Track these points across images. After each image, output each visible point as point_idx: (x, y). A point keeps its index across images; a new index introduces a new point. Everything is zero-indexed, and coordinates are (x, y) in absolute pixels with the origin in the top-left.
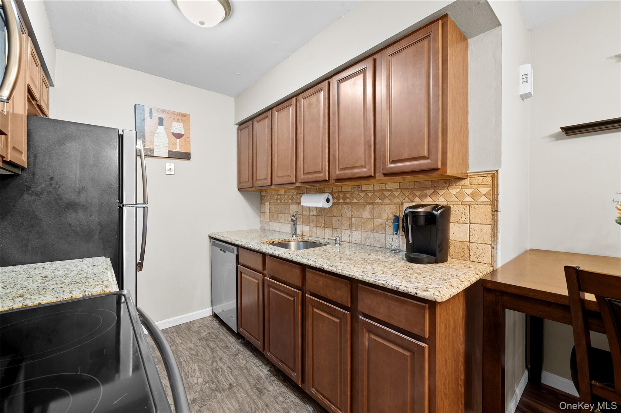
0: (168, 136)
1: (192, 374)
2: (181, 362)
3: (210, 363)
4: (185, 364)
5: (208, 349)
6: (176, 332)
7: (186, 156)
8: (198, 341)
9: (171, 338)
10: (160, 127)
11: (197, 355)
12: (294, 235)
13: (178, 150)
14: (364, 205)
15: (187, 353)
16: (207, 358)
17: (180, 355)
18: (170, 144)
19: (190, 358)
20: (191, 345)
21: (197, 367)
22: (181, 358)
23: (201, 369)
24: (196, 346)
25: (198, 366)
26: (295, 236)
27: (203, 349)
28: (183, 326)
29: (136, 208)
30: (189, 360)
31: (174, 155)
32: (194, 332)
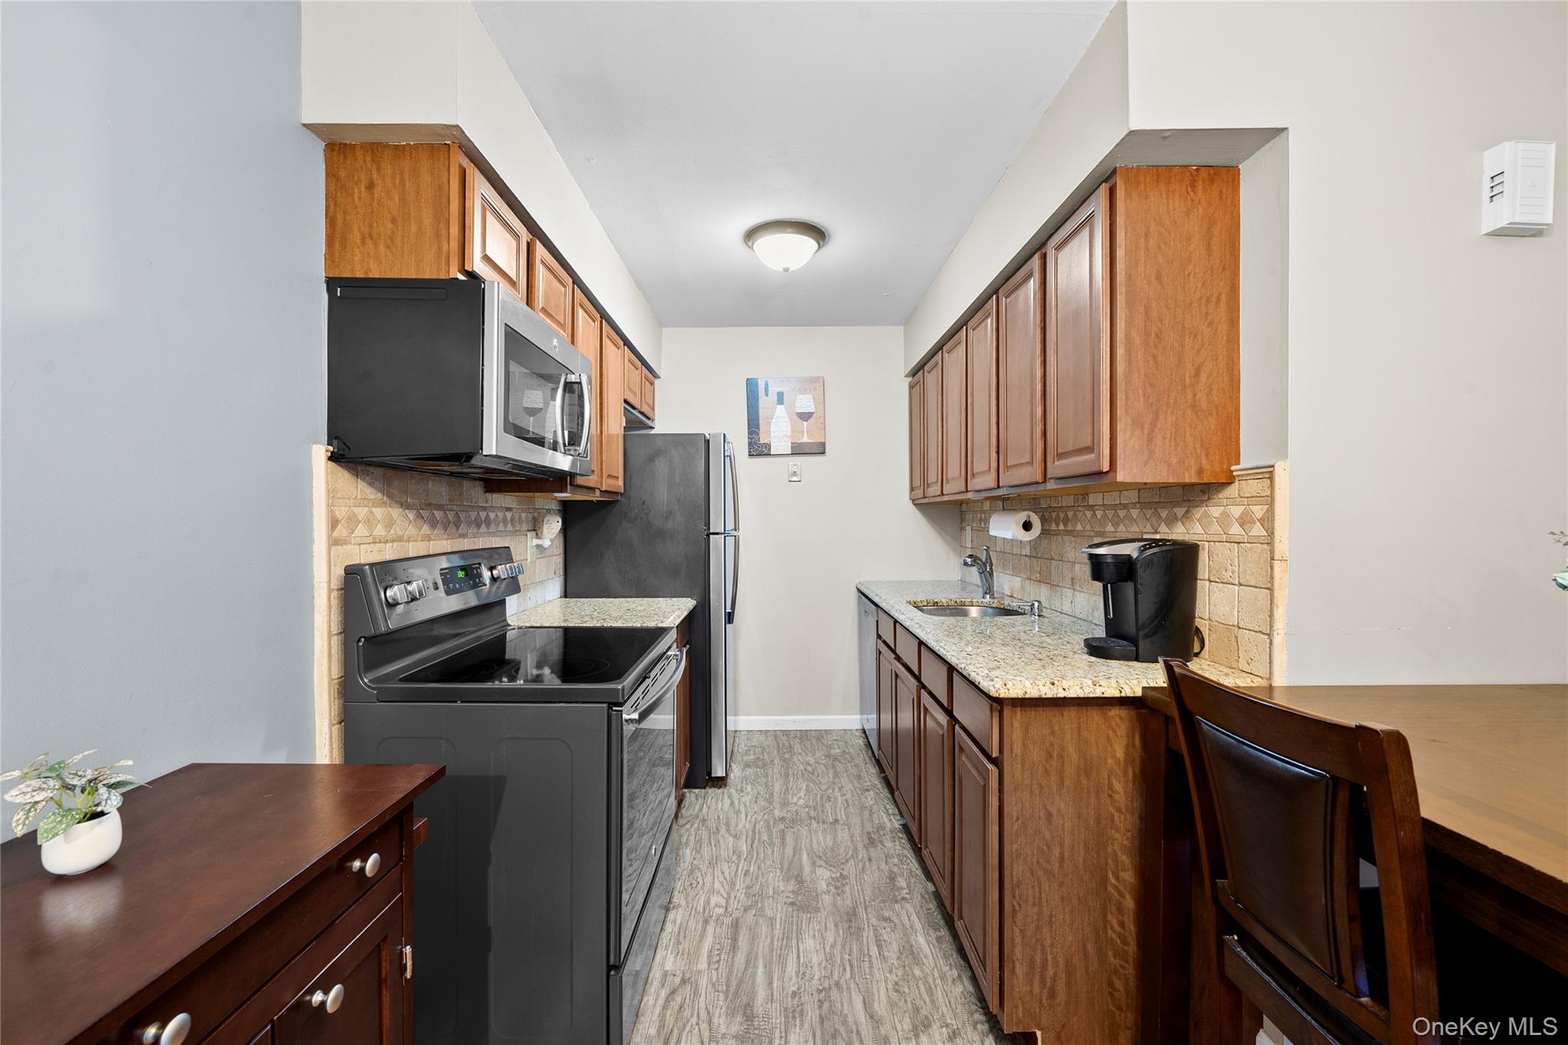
0: (791, 419)
1: (795, 793)
2: (788, 775)
3: (824, 787)
4: (792, 779)
5: (831, 771)
6: (800, 739)
7: (820, 450)
8: (823, 758)
9: (790, 744)
10: (779, 407)
11: (813, 773)
12: (986, 593)
13: (805, 439)
14: (1091, 537)
15: (801, 767)
16: (825, 780)
17: (791, 766)
18: (793, 432)
19: (802, 773)
20: (812, 760)
21: (804, 787)
22: (790, 770)
23: (807, 790)
24: (818, 763)
25: (807, 786)
26: (988, 596)
27: (824, 769)
28: (813, 734)
29: (725, 537)
30: (800, 776)
31: (798, 450)
32: (823, 745)
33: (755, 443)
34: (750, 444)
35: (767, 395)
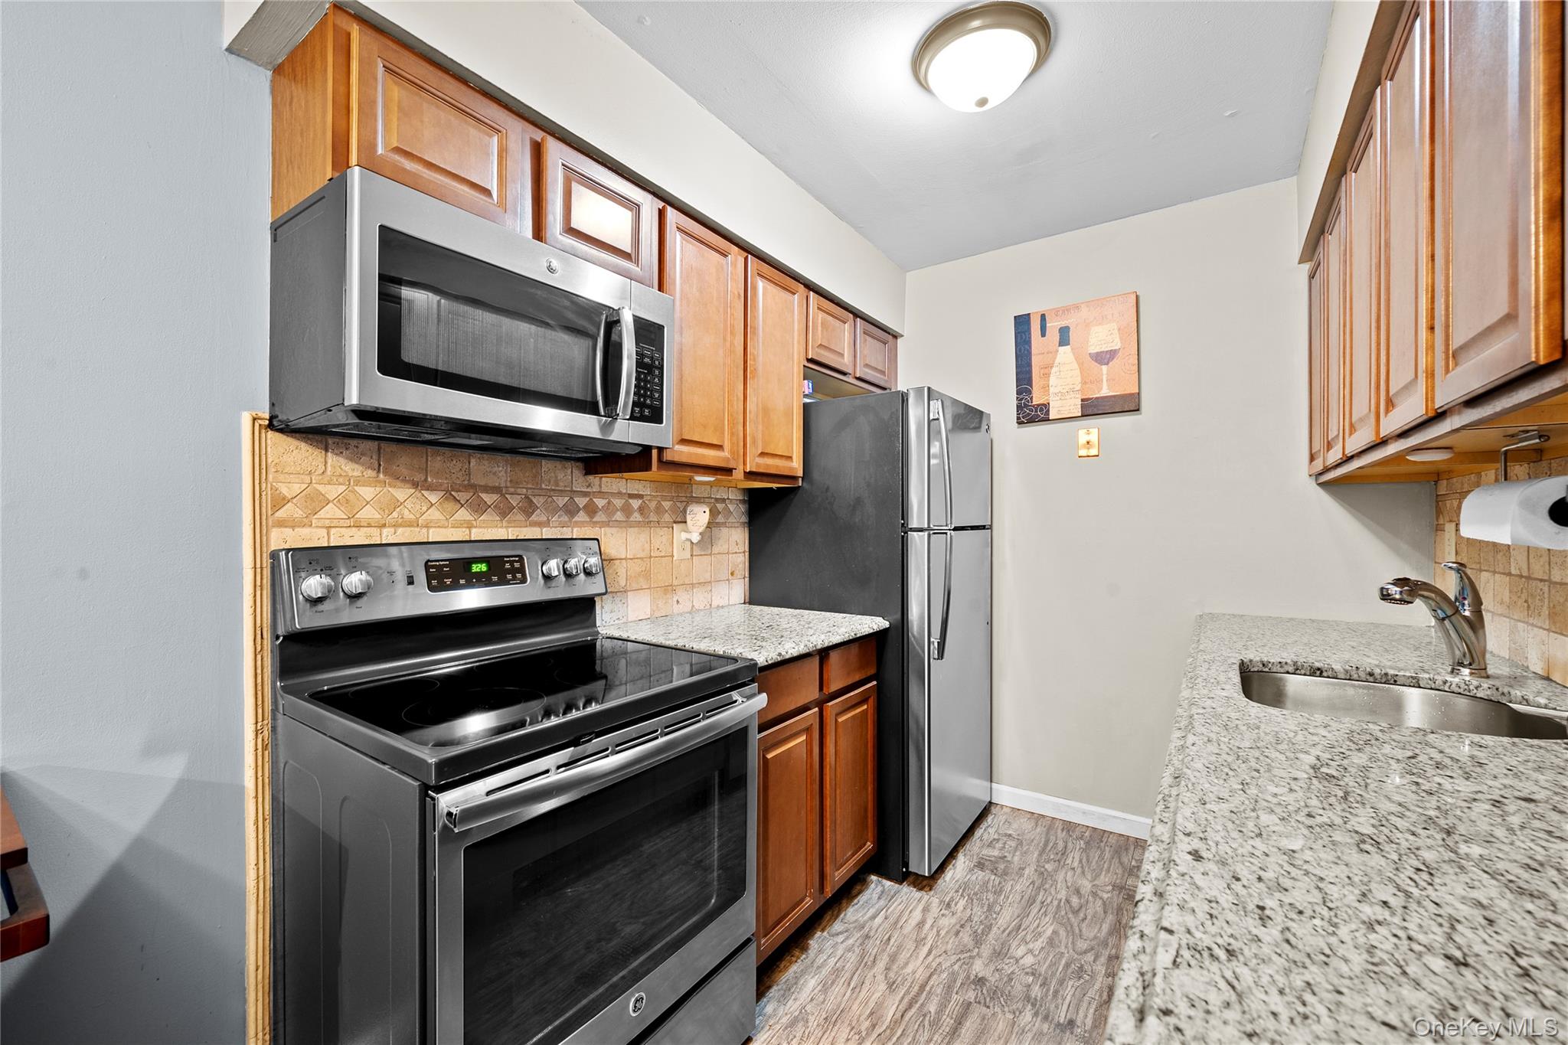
1: (1028, 938)
2: (1034, 901)
3: (1082, 945)
4: (1036, 911)
5: (1110, 918)
6: (1087, 843)
7: (1129, 405)
8: (1110, 888)
9: (1066, 847)
10: (1062, 349)
11: (1076, 912)
13: (1104, 392)
15: (1063, 895)
16: (1089, 932)
17: (1047, 886)
18: (1084, 382)
19: (1058, 906)
20: (1086, 885)
21: (1049, 932)
22: (1042, 893)
23: (1051, 942)
24: (1094, 894)
25: (1055, 932)
27: (1100, 910)
28: (1112, 840)
29: (929, 535)
30: (1052, 909)
32: (1121, 863)
33: (1026, 406)
34: (1019, 407)
35: (1043, 334)
